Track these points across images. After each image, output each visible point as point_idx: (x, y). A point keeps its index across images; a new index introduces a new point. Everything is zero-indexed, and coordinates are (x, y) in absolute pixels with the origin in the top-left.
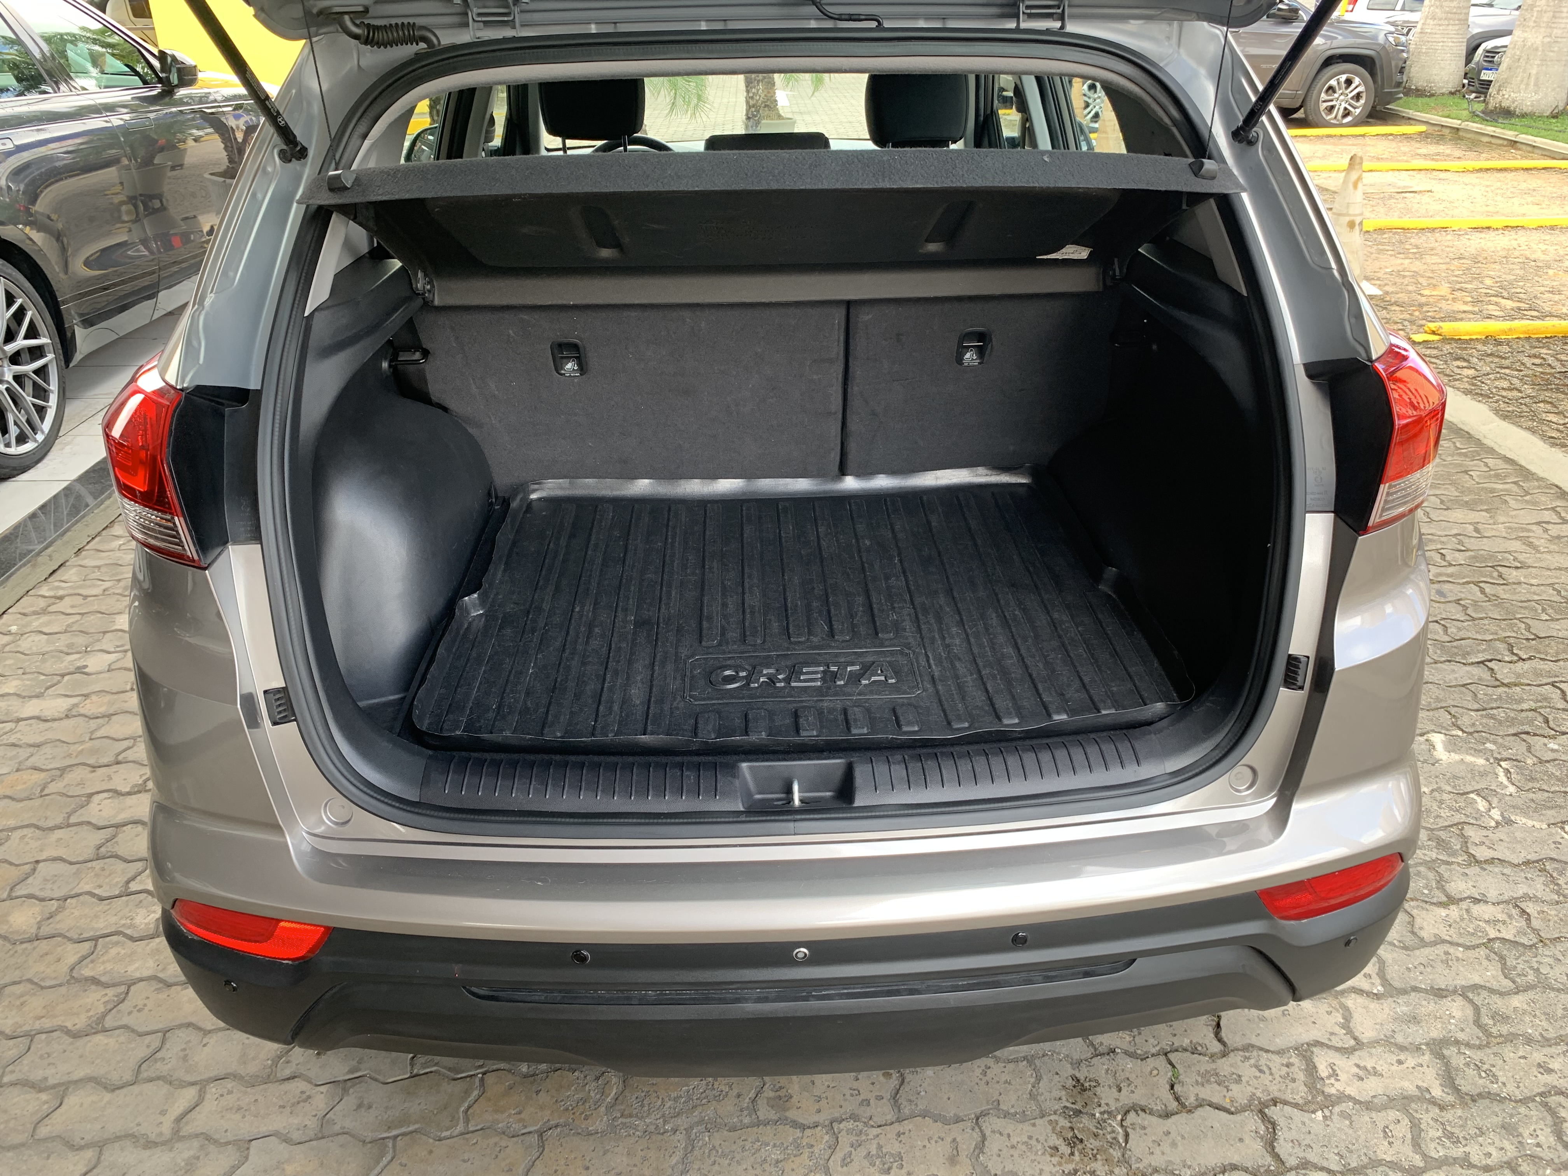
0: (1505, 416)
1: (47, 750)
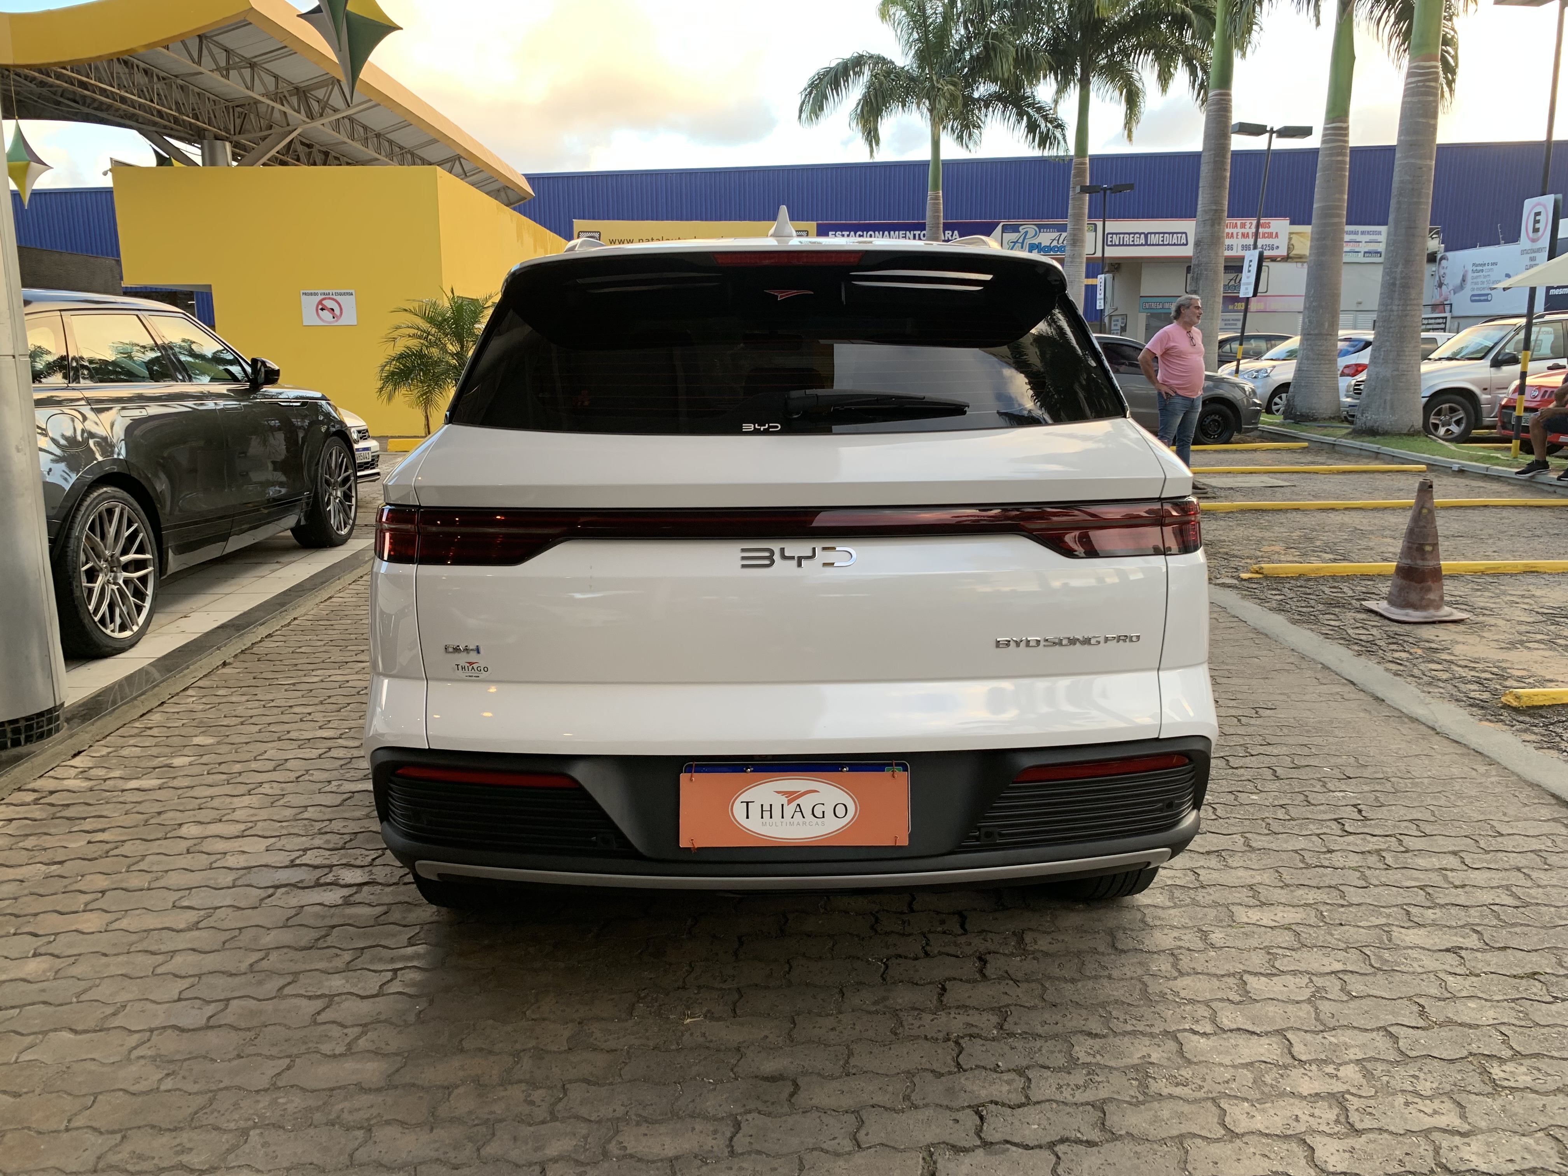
0: (1294, 622)
1: (147, 804)
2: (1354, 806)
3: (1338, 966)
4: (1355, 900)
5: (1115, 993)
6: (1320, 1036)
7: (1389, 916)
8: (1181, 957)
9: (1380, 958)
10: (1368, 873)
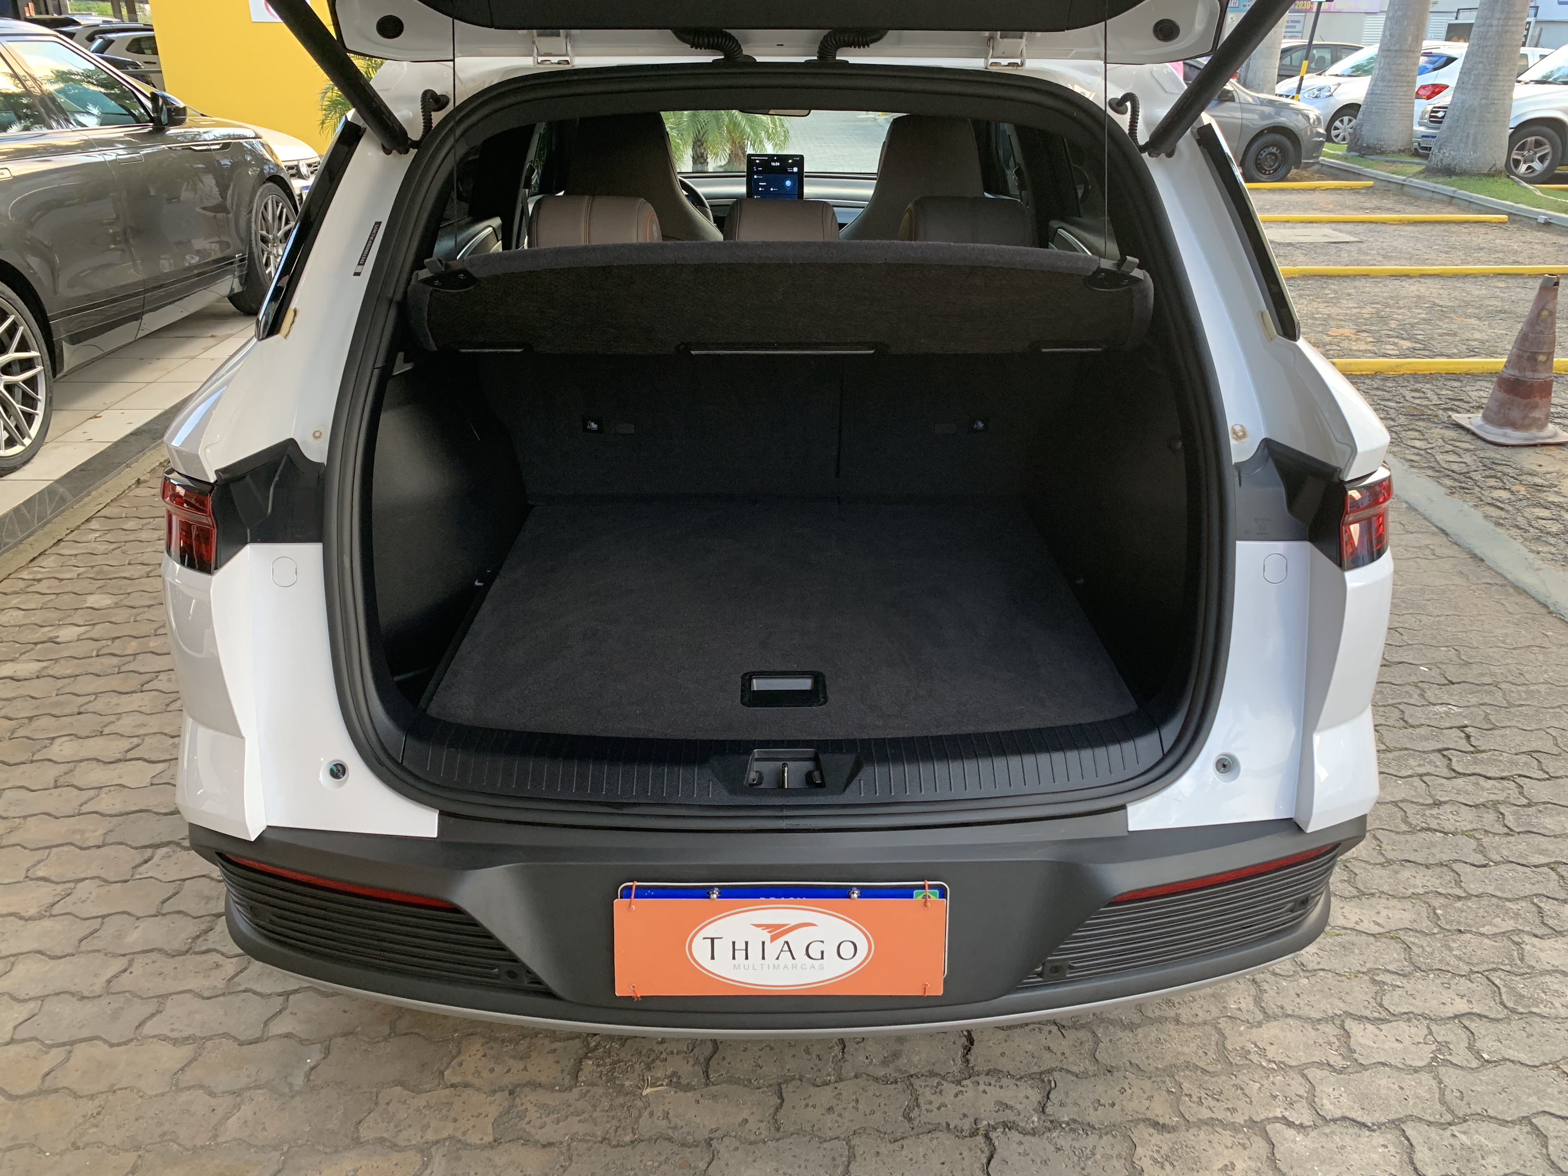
2: (1462, 728)
3: (1462, 1006)
4: (1474, 888)
5: (1186, 1050)
6: (1448, 1133)
9: (1512, 990)
10: (1486, 840)
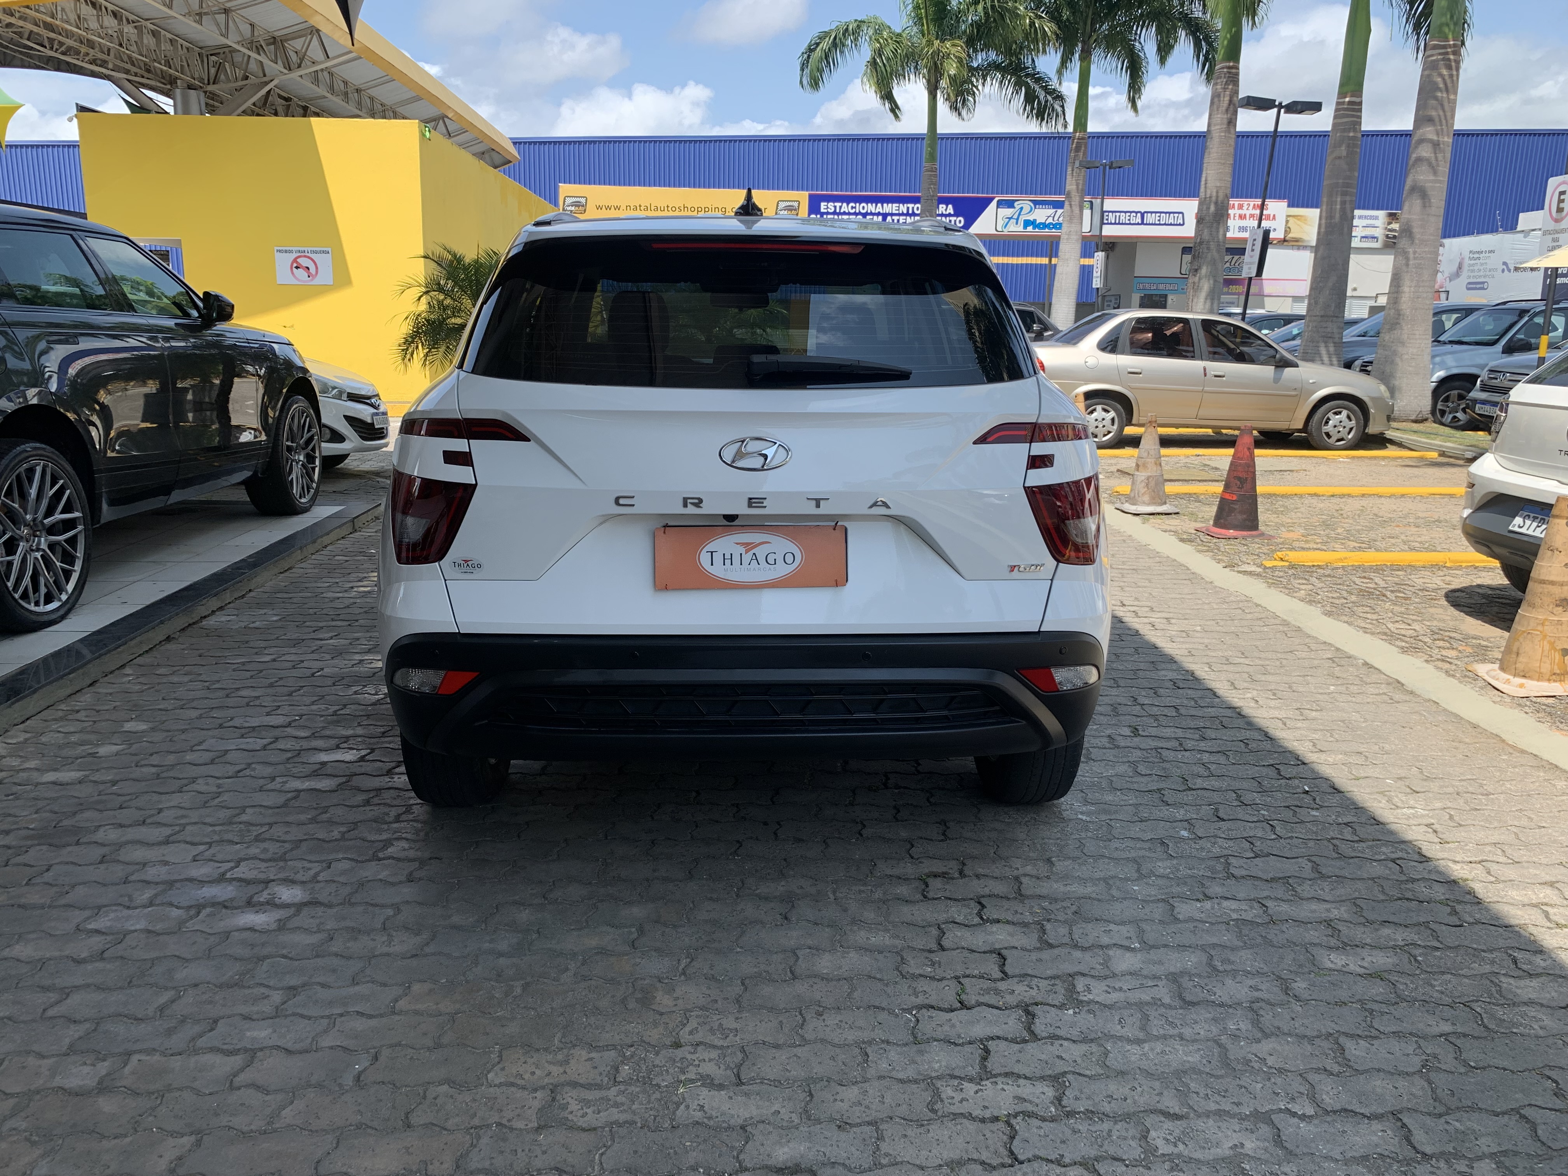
2: (1429, 825)
7: (1493, 962)
8: (1262, 1012)
